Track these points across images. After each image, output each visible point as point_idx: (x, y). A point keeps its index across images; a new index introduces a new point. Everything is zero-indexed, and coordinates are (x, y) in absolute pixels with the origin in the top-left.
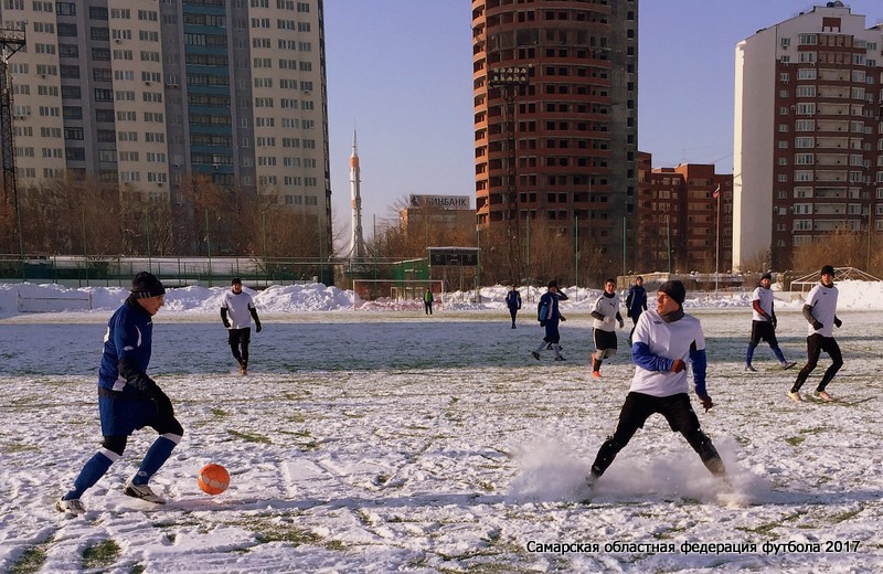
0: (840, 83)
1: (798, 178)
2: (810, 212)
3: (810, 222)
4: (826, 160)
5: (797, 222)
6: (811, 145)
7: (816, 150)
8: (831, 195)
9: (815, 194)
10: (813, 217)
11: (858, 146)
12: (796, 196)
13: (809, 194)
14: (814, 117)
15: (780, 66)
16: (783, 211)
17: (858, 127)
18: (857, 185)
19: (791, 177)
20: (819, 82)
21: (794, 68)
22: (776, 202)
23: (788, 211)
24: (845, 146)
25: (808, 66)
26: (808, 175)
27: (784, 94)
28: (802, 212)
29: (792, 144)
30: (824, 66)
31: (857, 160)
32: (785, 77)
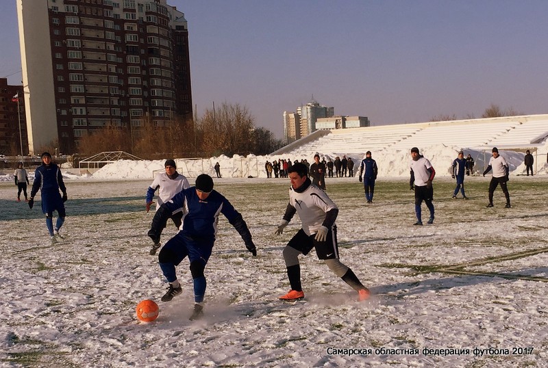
0: (96, 28)
1: (73, 90)
2: (84, 113)
3: (85, 120)
4: (91, 78)
5: (75, 120)
6: (80, 67)
7: (84, 71)
8: (98, 102)
9: (86, 101)
10: (87, 116)
11: (113, 70)
12: (73, 102)
13: (83, 101)
14: (80, 49)
15: (52, 13)
16: (64, 113)
17: (113, 58)
18: (115, 96)
19: (68, 89)
20: (81, 26)
21: (62, 16)
22: (58, 106)
23: (68, 112)
24: (104, 69)
25: (73, 14)
26: (81, 88)
27: (57, 32)
28: (79, 113)
29: (66, 67)
30: (84, 16)
31: (114, 79)
32: (56, 21)
